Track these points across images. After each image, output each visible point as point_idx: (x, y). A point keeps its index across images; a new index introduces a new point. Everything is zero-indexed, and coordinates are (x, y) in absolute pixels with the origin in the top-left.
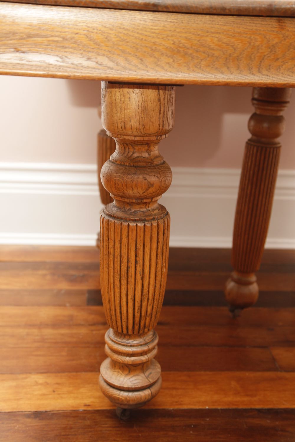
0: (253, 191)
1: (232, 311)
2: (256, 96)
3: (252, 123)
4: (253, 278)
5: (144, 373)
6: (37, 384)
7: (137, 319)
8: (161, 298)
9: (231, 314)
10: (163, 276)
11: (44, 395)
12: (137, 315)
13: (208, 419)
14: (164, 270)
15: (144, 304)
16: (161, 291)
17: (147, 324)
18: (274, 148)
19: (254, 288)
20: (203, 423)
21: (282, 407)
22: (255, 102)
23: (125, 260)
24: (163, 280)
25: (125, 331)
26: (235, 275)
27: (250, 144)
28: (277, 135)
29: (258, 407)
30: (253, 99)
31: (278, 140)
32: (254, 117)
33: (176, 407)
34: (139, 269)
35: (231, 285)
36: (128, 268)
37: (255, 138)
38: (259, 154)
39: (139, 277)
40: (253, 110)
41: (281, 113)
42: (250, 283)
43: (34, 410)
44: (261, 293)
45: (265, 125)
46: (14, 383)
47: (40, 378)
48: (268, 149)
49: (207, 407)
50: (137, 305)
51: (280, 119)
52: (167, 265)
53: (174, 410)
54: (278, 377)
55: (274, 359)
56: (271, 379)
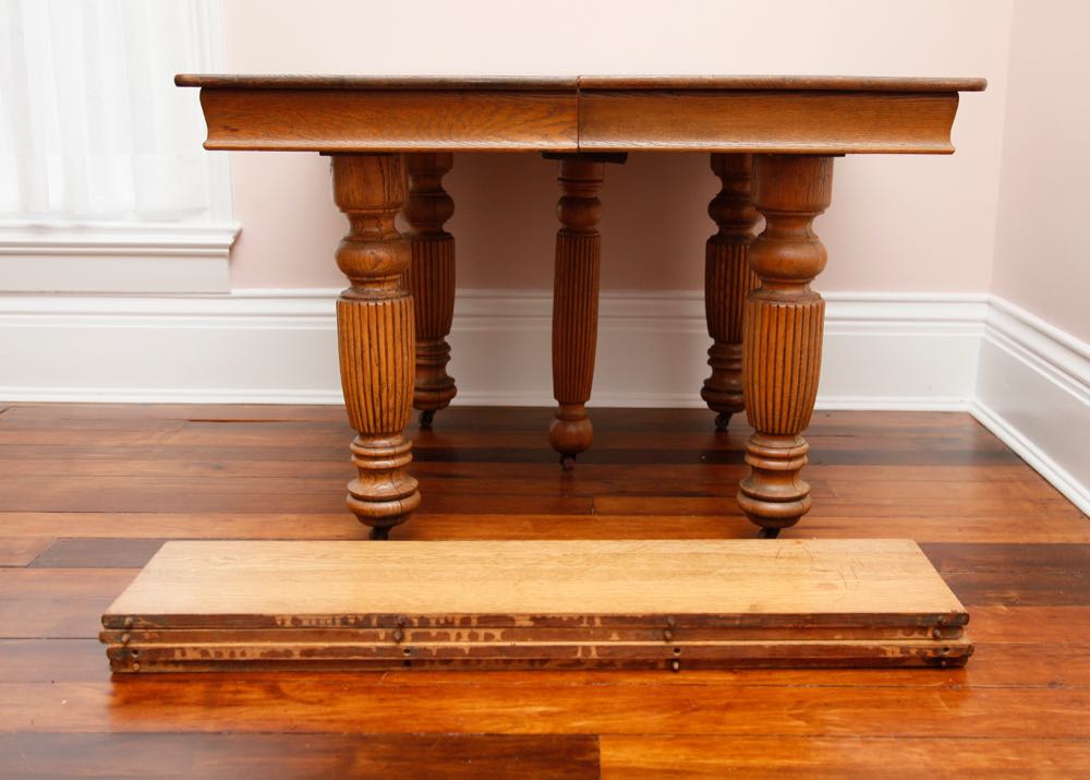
6: (287, 519)
7: (378, 414)
12: (378, 409)
15: (384, 395)
23: (359, 344)
25: (368, 433)
34: (374, 353)
36: (362, 352)
46: (261, 520)
47: (291, 517)
50: (376, 396)
54: (586, 520)
55: (593, 506)
56: (577, 521)
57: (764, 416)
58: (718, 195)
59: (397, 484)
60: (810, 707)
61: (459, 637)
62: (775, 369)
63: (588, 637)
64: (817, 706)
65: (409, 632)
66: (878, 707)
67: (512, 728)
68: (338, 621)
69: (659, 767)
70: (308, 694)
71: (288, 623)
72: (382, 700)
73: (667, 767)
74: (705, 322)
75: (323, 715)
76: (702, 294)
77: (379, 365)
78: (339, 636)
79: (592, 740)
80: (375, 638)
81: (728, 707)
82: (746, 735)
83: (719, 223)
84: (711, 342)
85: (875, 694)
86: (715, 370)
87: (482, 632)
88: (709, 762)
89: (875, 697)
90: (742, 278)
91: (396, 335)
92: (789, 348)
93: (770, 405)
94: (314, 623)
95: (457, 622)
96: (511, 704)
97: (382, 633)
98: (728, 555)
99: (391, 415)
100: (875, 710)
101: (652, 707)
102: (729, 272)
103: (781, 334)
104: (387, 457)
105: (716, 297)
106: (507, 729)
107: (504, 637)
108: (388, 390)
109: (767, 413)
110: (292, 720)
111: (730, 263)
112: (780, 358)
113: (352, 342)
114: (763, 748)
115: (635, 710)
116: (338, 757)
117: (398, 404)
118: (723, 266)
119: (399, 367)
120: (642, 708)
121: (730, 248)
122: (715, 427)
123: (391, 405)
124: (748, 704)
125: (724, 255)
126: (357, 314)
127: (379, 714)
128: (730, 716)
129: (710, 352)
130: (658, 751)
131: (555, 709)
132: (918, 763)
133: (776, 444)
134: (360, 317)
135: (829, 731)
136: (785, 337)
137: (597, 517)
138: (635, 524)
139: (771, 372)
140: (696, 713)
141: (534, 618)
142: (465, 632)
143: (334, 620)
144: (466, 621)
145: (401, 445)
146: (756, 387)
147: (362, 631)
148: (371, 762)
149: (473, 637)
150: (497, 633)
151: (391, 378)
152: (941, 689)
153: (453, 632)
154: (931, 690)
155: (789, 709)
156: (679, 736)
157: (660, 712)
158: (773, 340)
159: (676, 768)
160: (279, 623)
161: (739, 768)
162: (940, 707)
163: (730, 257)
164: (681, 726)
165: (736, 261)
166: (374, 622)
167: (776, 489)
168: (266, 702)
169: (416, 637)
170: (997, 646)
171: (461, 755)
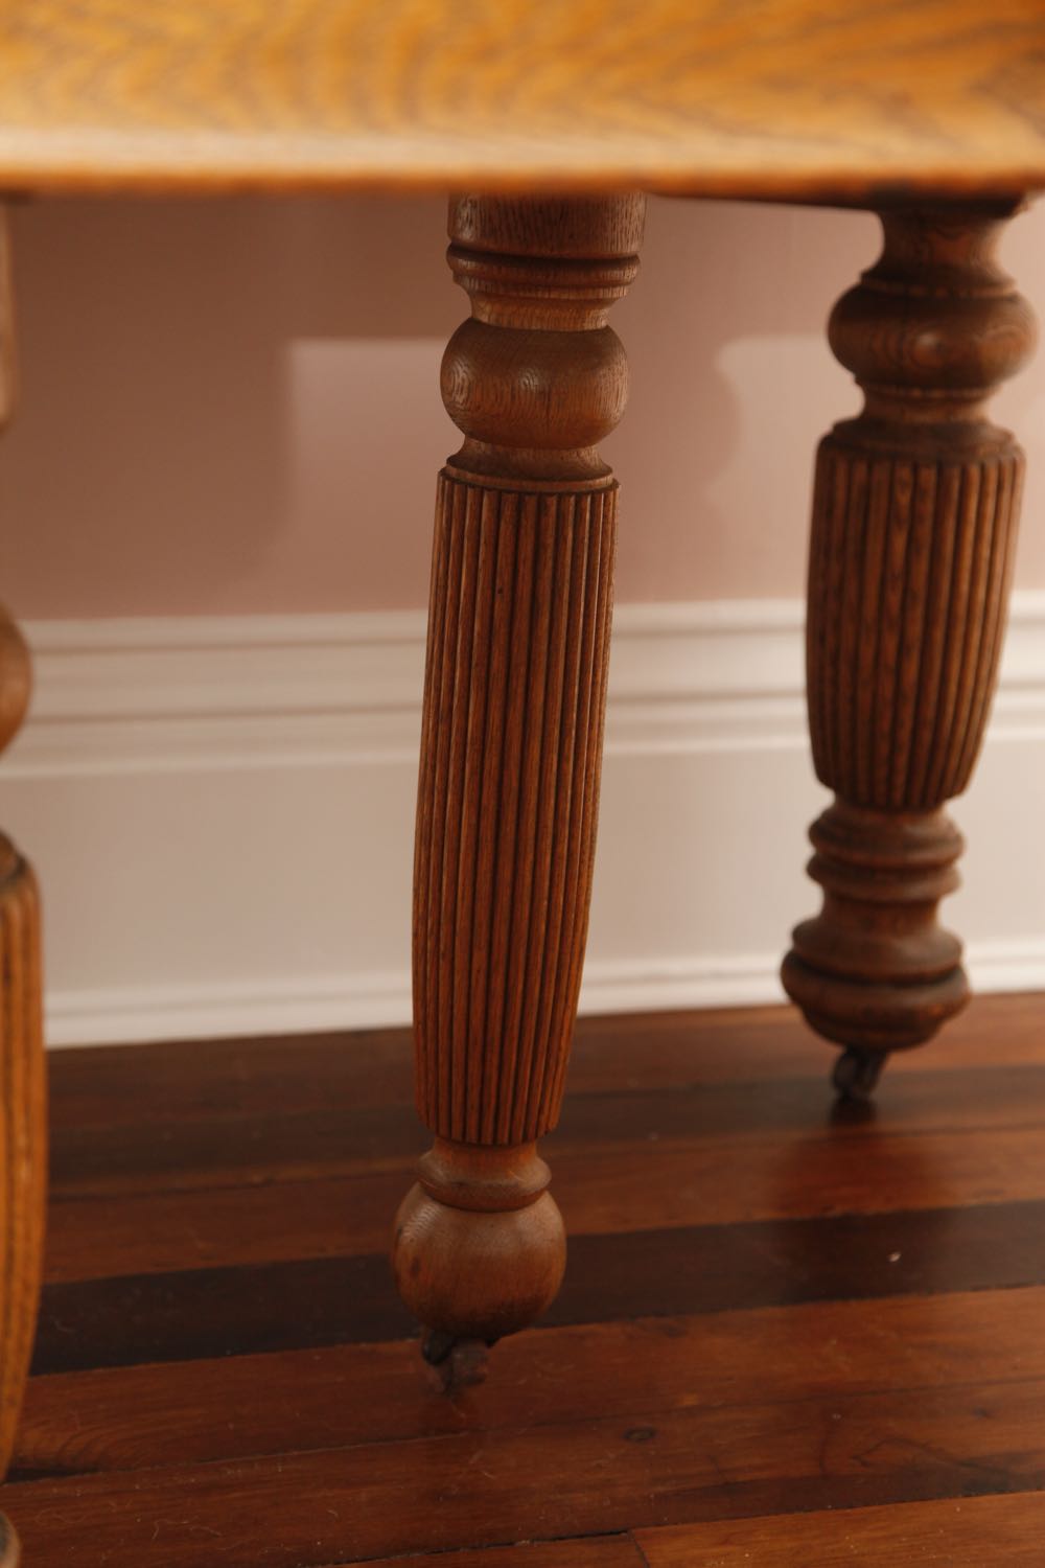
0: (495, 716)
1: (439, 1359)
2: (467, 235)
3: (462, 373)
4: (534, 1172)
8: (15, 1325)
9: (433, 1375)
10: (19, 1207)
14: (24, 1172)
16: (17, 1286)
18: (580, 497)
19: (544, 1222)
22: (466, 264)
24: (19, 1227)
26: (438, 1165)
27: (457, 478)
28: (594, 430)
30: (457, 250)
31: (595, 454)
32: (466, 341)
35: (422, 1218)
37: (481, 448)
38: (506, 529)
40: (459, 306)
41: (603, 318)
42: (522, 1200)
44: (578, 1244)
45: (530, 381)
48: (553, 502)
51: (596, 349)
52: (40, 1145)
58: (868, 276)
74: (799, 709)
76: (794, 610)
83: (866, 378)
84: (823, 799)
86: (833, 900)
90: (964, 587)
102: (922, 567)
105: (867, 653)
111: (925, 531)
118: (900, 542)
121: (929, 476)
122: (830, 1095)
125: (904, 499)
129: (820, 831)
163: (929, 507)
165: (950, 524)
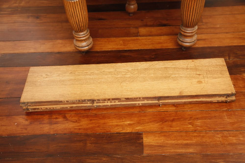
5: (85, 42)
6: (59, 43)
7: (79, 28)
11: (61, 47)
12: (79, 27)
13: (109, 54)
15: (80, 24)
17: (83, 29)
20: (107, 55)
21: (134, 49)
23: (71, 12)
25: (77, 31)
29: (126, 49)
33: (100, 50)
34: (76, 14)
36: (72, 14)
39: (76, 17)
43: (58, 51)
46: (52, 43)
47: (60, 41)
49: (110, 50)
50: (78, 24)
53: (100, 51)
54: (137, 39)
55: (138, 32)
56: (134, 40)
57: (186, 23)
59: (87, 42)
60: (193, 119)
61: (107, 102)
62: (190, 13)
63: (139, 101)
64: (195, 119)
65: (95, 102)
66: (210, 119)
67: (122, 130)
68: (78, 101)
69: (157, 144)
70: (73, 118)
71: (65, 102)
72: (91, 120)
73: (159, 144)
75: (77, 126)
77: (78, 17)
78: (78, 103)
79: (141, 135)
80: (87, 103)
81: (173, 120)
82: (178, 131)
85: (209, 114)
87: (113, 101)
88: (168, 142)
89: (209, 115)
91: (81, 8)
92: (195, 7)
93: (188, 21)
94: (72, 101)
95: (107, 100)
96: (122, 121)
97: (89, 102)
98: (174, 68)
99: (83, 28)
100: (209, 120)
101: (155, 121)
103: (193, 4)
104: (83, 37)
106: (121, 131)
107: (118, 102)
108: (81, 22)
109: (187, 23)
110: (70, 129)
112: (192, 10)
113: (69, 11)
114: (182, 136)
115: (151, 122)
116: (83, 143)
117: (84, 25)
119: (83, 16)
120: (153, 121)
123: (82, 25)
124: (178, 119)
126: (69, 4)
127: (91, 126)
128: (174, 124)
130: (157, 138)
131: (132, 122)
132: (218, 141)
133: (189, 29)
134: (70, 5)
135: (197, 129)
136: (194, 5)
137: (140, 38)
138: (149, 41)
139: (189, 13)
140: (165, 123)
141: (126, 98)
142: (109, 101)
143: (77, 101)
144: (109, 100)
145: (86, 33)
146: (184, 16)
147: (84, 102)
148: (90, 144)
149: (111, 102)
150: (117, 101)
151: (81, 20)
152: (226, 111)
153: (106, 102)
154: (223, 111)
155: (188, 121)
156: (162, 132)
157: (157, 123)
158: (190, 5)
159: (161, 145)
160: (63, 102)
161: (176, 144)
162: (225, 119)
164: (162, 128)
166: (86, 101)
167: (188, 40)
168: (63, 122)
169: (97, 103)
170: (242, 92)
171: (111, 141)
